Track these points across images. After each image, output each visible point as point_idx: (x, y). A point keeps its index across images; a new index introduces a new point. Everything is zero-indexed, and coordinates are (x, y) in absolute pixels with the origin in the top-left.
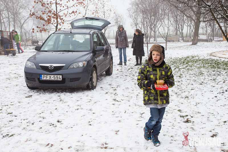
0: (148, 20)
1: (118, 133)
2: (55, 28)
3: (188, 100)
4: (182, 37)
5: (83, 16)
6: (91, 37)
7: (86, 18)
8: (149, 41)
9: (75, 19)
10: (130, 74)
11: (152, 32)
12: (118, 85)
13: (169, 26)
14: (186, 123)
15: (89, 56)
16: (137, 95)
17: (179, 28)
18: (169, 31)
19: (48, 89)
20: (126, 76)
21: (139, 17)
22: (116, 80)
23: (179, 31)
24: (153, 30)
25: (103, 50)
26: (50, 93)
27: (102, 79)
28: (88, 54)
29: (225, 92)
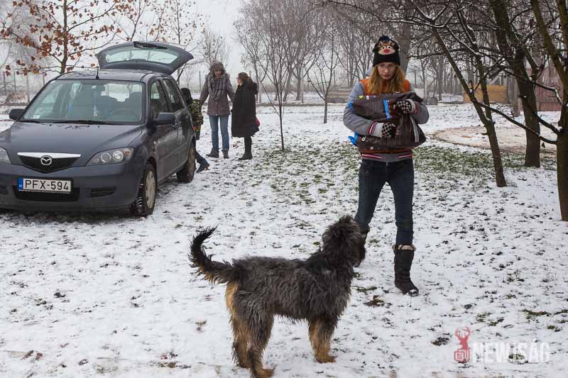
0: (283, 51)
1: (204, 328)
2: (60, 65)
3: (376, 248)
5: (128, 39)
6: (144, 89)
7: (136, 44)
8: (285, 99)
9: (108, 46)
10: (236, 180)
11: (293, 78)
12: (206, 206)
13: (334, 65)
14: (371, 308)
15: (139, 136)
16: (253, 233)
17: (356, 69)
18: (333, 77)
19: (36, 213)
20: (227, 184)
21: (261, 42)
22: (201, 193)
23: (358, 77)
24: (296, 73)
25: (171, 121)
26: (41, 223)
27: (169, 191)
28: (135, 131)
29: (468, 230)
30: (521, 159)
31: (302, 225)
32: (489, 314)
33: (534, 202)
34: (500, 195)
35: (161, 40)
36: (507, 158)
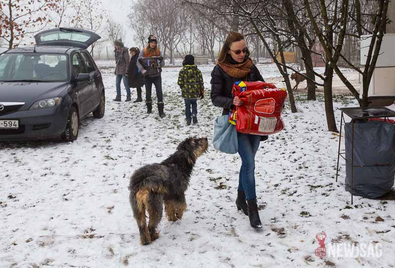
0: (161, 33)
1: (112, 211)
2: (8, 43)
4: (213, 57)
5: (56, 26)
6: (68, 58)
7: (62, 30)
9: (42, 30)
10: (132, 115)
11: (167, 50)
12: (113, 133)
13: (192, 41)
14: (219, 190)
15: (65, 89)
16: (143, 148)
17: (206, 44)
18: (192, 49)
20: (127, 118)
21: (146, 27)
22: (110, 124)
23: (208, 48)
24: (169, 46)
25: (88, 79)
27: (88, 124)
28: (63, 86)
29: (275, 139)
30: (305, 96)
31: (175, 141)
32: (289, 189)
33: (313, 121)
34: (294, 117)
35: (79, 27)
36: (297, 95)
